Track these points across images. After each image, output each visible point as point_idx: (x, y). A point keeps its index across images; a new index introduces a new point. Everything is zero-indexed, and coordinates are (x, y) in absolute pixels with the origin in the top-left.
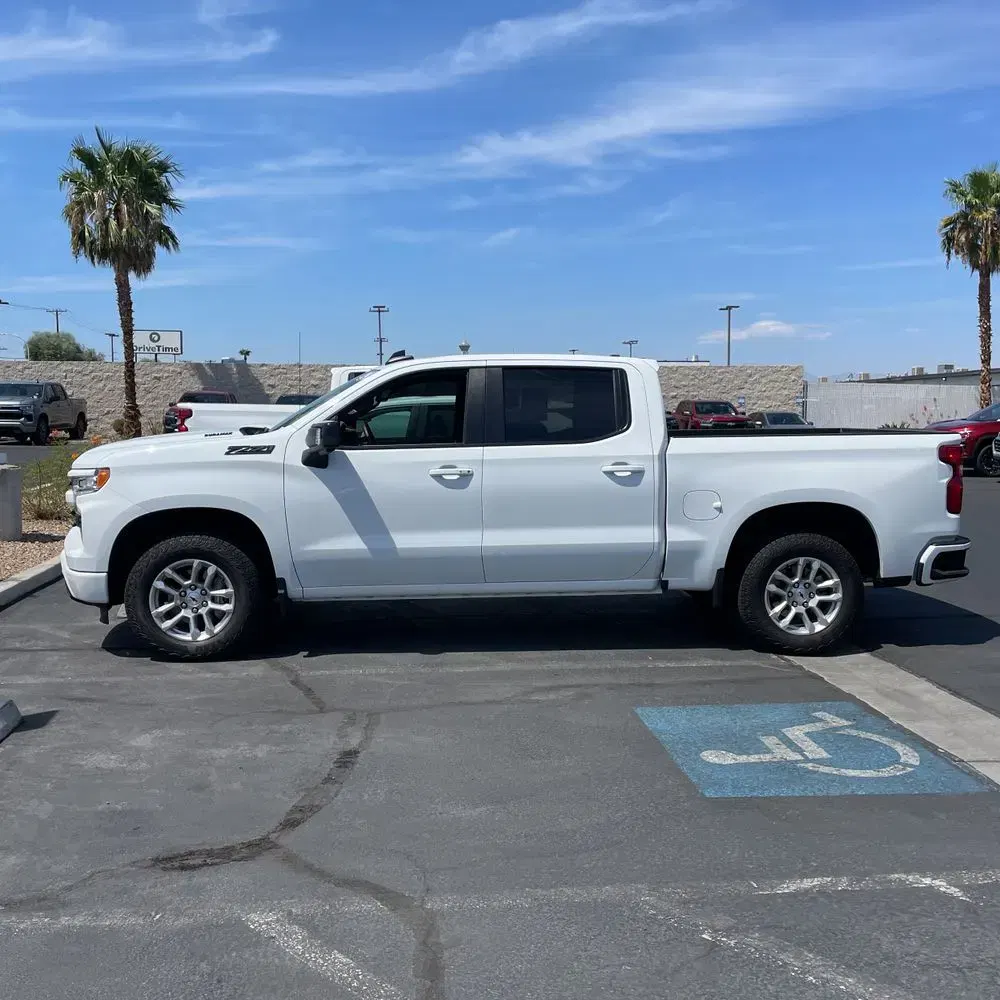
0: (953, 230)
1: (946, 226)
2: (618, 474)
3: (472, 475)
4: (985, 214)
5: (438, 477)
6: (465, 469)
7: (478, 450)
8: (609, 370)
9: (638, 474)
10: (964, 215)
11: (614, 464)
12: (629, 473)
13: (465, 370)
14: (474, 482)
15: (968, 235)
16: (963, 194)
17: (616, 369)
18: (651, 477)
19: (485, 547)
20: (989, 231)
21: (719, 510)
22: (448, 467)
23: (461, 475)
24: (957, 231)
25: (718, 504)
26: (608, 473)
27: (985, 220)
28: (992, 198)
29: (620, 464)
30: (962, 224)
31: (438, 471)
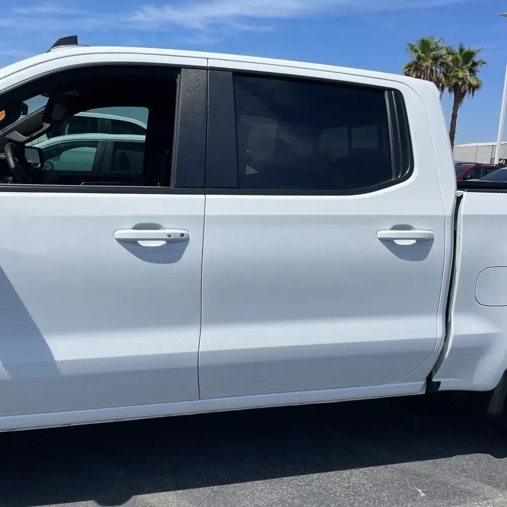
0: (409, 70)
1: (406, 68)
2: (398, 242)
3: (187, 240)
4: (427, 63)
5: (130, 244)
6: (176, 231)
7: (197, 199)
8: (380, 90)
9: (424, 244)
10: (416, 63)
11: (394, 228)
12: (413, 242)
13: (176, 69)
14: (191, 253)
15: (417, 73)
16: (416, 51)
17: (390, 90)
18: (440, 247)
19: (204, 353)
20: (429, 73)
24: (412, 71)
27: (427, 66)
28: (431, 55)
30: (415, 68)
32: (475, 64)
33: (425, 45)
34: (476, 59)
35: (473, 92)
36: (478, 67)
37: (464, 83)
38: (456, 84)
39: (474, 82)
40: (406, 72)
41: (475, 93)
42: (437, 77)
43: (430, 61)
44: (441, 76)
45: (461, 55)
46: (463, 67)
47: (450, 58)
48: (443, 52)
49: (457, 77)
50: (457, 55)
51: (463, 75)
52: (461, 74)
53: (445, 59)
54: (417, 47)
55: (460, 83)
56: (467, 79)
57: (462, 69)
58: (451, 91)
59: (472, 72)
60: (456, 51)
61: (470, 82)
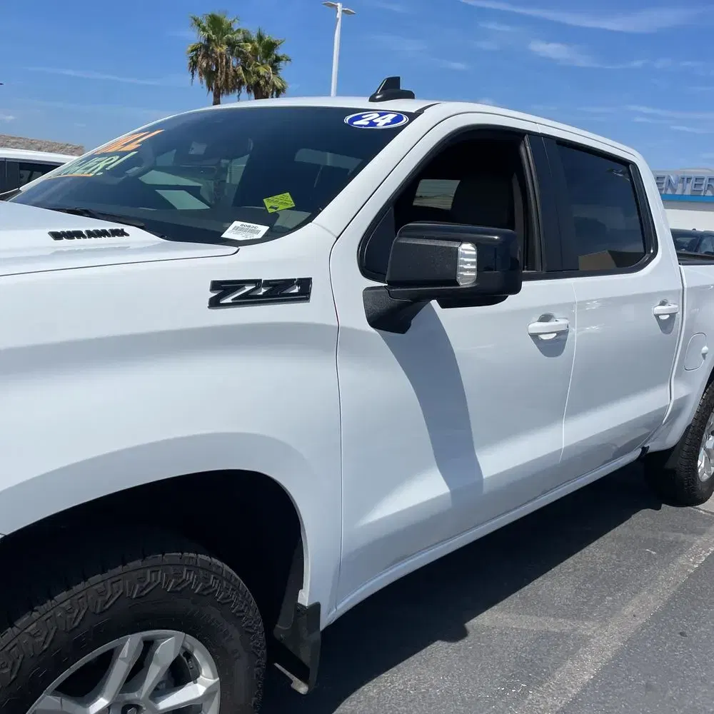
0: (197, 56)
1: (191, 51)
2: (662, 318)
4: (220, 49)
10: (205, 47)
11: (661, 303)
12: (668, 316)
15: (208, 62)
16: (204, 30)
19: (564, 449)
20: (224, 63)
21: (704, 355)
22: (546, 318)
23: (559, 333)
24: (200, 57)
25: (705, 349)
26: (657, 316)
27: (221, 54)
28: (224, 38)
29: (663, 304)
30: (205, 53)
31: (536, 327)
32: (278, 59)
33: (215, 22)
34: (279, 52)
36: (282, 64)
37: (267, 83)
38: (258, 84)
39: (279, 85)
40: (192, 57)
42: (234, 71)
43: (225, 47)
44: (241, 71)
45: (260, 45)
46: (264, 61)
47: (249, 47)
48: (240, 37)
49: (258, 74)
50: (256, 43)
51: (265, 72)
52: (262, 71)
53: (243, 47)
54: (205, 24)
55: (262, 83)
56: (270, 78)
57: (263, 64)
58: (250, 91)
59: (275, 69)
60: (254, 37)
61: (274, 83)
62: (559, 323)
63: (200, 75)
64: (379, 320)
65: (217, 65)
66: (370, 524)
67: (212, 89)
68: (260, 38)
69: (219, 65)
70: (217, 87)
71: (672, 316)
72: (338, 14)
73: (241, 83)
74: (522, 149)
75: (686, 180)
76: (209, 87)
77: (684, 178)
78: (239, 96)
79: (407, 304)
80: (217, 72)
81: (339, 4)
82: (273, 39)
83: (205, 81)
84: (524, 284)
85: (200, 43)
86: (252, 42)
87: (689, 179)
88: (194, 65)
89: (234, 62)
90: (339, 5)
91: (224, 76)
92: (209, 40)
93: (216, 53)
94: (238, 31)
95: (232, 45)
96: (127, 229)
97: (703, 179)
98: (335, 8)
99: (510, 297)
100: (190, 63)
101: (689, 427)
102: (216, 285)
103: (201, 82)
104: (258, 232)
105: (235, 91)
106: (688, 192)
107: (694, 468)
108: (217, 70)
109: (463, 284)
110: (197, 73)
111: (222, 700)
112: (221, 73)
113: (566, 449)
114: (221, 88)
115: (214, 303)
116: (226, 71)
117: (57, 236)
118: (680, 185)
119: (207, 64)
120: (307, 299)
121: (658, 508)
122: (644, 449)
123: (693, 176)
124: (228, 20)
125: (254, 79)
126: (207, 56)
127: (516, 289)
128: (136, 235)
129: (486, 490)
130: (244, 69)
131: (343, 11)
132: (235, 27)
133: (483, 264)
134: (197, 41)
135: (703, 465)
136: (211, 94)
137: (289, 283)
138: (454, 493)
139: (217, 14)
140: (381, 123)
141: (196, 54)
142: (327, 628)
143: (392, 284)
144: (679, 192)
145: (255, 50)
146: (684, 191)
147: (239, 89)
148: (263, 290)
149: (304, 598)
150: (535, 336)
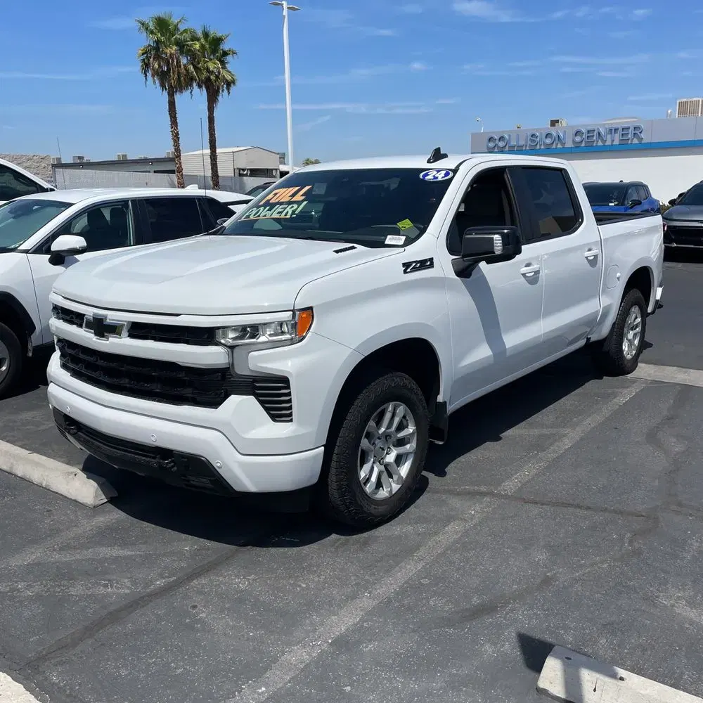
1: (143, 54)
2: (589, 258)
4: (170, 49)
10: (155, 49)
12: (593, 257)
15: (160, 63)
20: (175, 63)
21: (618, 278)
22: (528, 265)
23: (535, 272)
24: (152, 59)
25: (618, 275)
26: (587, 258)
27: (171, 54)
28: (172, 39)
29: (590, 250)
30: (155, 55)
31: (524, 270)
32: (225, 54)
33: (162, 24)
34: (225, 46)
35: (228, 89)
36: (229, 58)
37: (217, 77)
38: (208, 79)
39: (229, 78)
40: (144, 60)
41: (230, 91)
42: (186, 69)
43: (175, 48)
44: (191, 68)
45: (206, 41)
46: (212, 57)
47: (197, 46)
48: (187, 36)
49: (208, 69)
50: (202, 40)
51: (215, 67)
52: (211, 66)
53: (191, 46)
54: (152, 26)
55: (213, 77)
56: (219, 73)
57: (211, 60)
58: (202, 87)
59: (223, 63)
60: (200, 34)
61: (224, 76)
62: (535, 267)
63: (153, 76)
64: (459, 274)
65: (168, 65)
66: (463, 367)
67: (166, 89)
68: (206, 35)
69: (171, 66)
70: (171, 86)
71: (596, 257)
72: (284, 11)
73: (192, 79)
74: (506, 177)
75: (613, 130)
76: (163, 86)
77: (611, 130)
78: (191, 93)
79: (471, 265)
80: (170, 72)
81: (284, 2)
82: (219, 35)
83: (157, 82)
84: (523, 247)
85: (149, 45)
86: (198, 40)
87: (616, 130)
88: (146, 66)
89: (184, 61)
90: (285, 4)
91: (176, 76)
92: (158, 42)
93: (166, 54)
94: (185, 31)
95: (181, 45)
96: (356, 245)
97: (629, 128)
98: (280, 6)
99: (517, 256)
100: (142, 66)
101: (614, 324)
102: (404, 265)
103: (154, 82)
104: (401, 239)
105: (187, 87)
106: (616, 142)
107: (621, 351)
108: (169, 70)
109: (497, 253)
110: (149, 74)
111: (417, 440)
112: (173, 74)
113: (544, 334)
114: (175, 87)
115: (405, 272)
116: (178, 70)
117: (337, 252)
118: (609, 137)
119: (159, 65)
120: (433, 267)
121: (602, 379)
122: (588, 339)
123: (619, 126)
124: (174, 20)
125: (205, 74)
126: (157, 57)
127: (519, 252)
128: (360, 248)
129: (508, 354)
130: (195, 67)
131: (288, 8)
132: (182, 27)
133: (505, 244)
134: (147, 44)
135: (626, 349)
136: (166, 93)
137: (426, 261)
138: (494, 355)
139: (162, 15)
140: (440, 176)
141: (147, 57)
142: (451, 415)
143: (463, 257)
144: (608, 143)
145: (202, 46)
146: (613, 141)
147: (191, 85)
148: (418, 265)
149: (440, 399)
150: (524, 275)
